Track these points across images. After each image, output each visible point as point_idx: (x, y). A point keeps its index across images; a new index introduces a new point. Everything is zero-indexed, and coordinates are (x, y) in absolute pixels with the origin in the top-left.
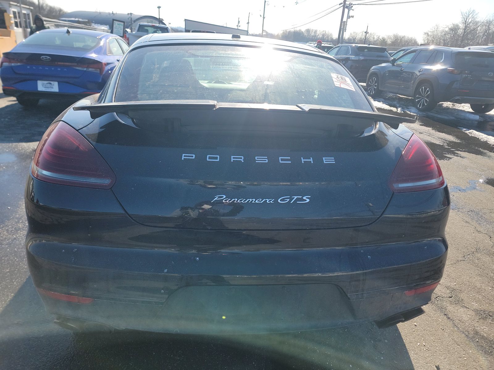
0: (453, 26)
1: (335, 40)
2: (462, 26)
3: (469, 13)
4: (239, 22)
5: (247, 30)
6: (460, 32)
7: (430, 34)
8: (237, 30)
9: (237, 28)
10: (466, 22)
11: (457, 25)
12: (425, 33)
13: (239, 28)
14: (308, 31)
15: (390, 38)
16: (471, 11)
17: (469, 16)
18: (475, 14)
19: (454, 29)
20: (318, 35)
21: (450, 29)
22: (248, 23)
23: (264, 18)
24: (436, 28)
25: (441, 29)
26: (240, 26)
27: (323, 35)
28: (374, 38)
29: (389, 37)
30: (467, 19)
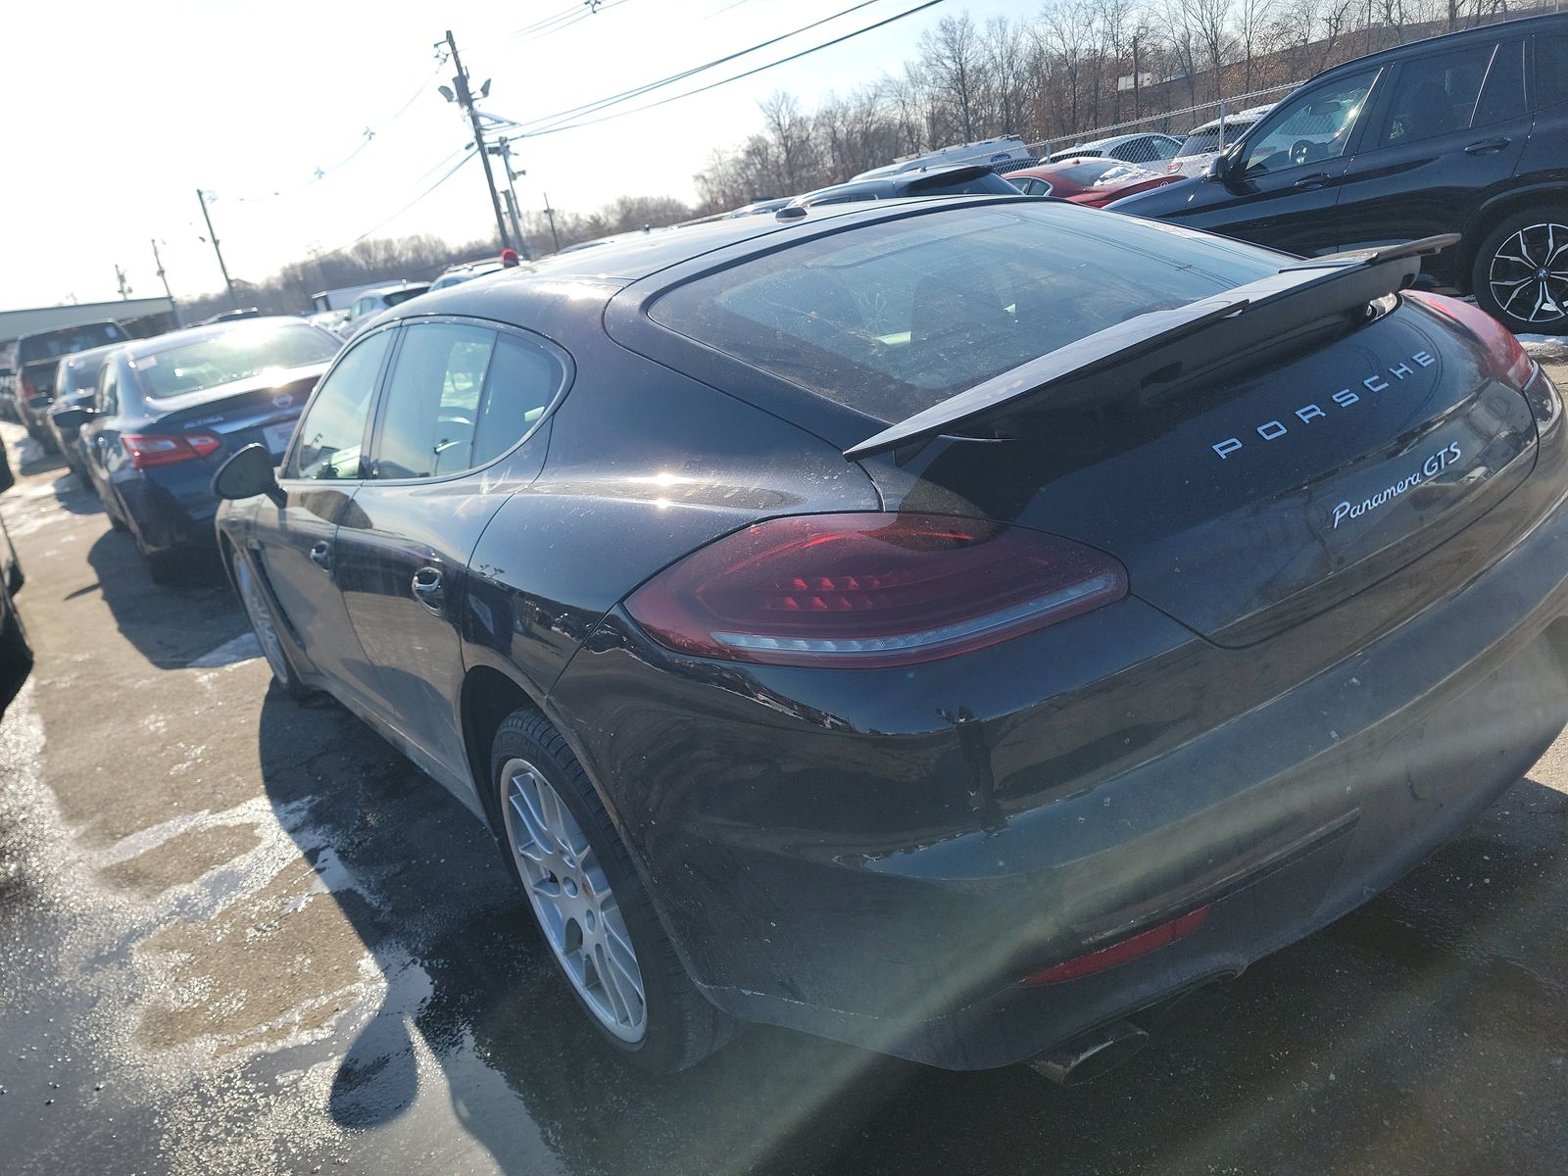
0: (750, 143)
1: (456, 256)
2: (771, 138)
3: (776, 100)
4: (122, 279)
5: (164, 294)
6: (777, 152)
7: (707, 175)
8: (123, 305)
9: (120, 298)
10: (779, 125)
11: (760, 139)
12: (697, 178)
13: (130, 297)
14: (363, 249)
15: (613, 211)
16: (781, 98)
17: (780, 109)
18: (790, 104)
19: (757, 150)
20: (401, 254)
21: (748, 152)
22: (161, 272)
23: (216, 243)
24: (716, 157)
25: (728, 157)
26: (130, 291)
27: (417, 250)
28: (565, 223)
29: (608, 210)
30: (778, 117)
